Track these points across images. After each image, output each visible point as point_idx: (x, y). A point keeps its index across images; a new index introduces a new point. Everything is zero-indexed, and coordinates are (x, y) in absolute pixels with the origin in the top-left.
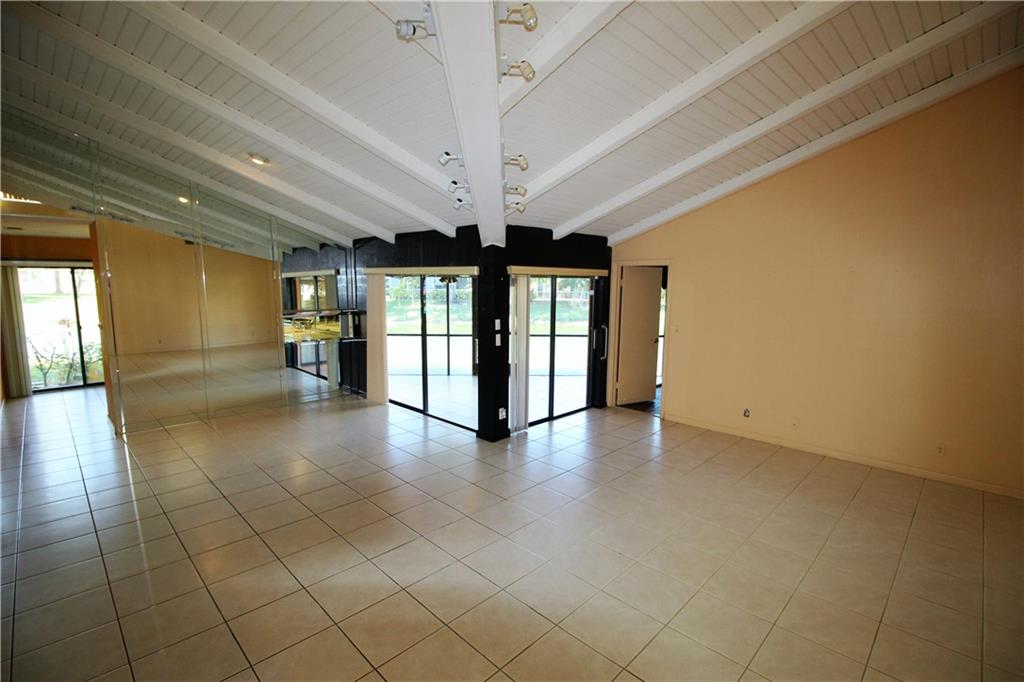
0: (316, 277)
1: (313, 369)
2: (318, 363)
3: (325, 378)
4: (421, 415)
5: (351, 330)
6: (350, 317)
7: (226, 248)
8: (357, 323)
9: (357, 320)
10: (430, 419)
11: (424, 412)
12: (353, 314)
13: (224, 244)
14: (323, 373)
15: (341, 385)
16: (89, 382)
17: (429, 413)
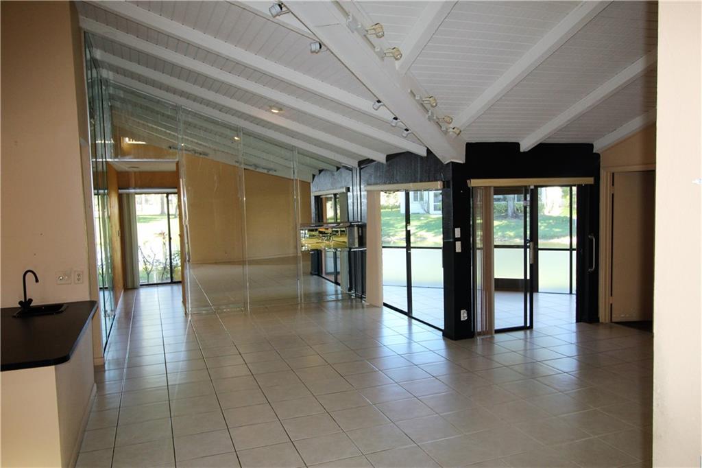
0: (335, 195)
1: (332, 278)
2: (336, 273)
3: (339, 285)
4: (406, 317)
5: (356, 241)
6: (356, 228)
7: (271, 173)
8: (360, 234)
9: (360, 231)
10: (413, 321)
11: (409, 314)
12: (358, 226)
13: (269, 170)
14: (339, 281)
15: (350, 290)
16: (174, 280)
17: (413, 316)
